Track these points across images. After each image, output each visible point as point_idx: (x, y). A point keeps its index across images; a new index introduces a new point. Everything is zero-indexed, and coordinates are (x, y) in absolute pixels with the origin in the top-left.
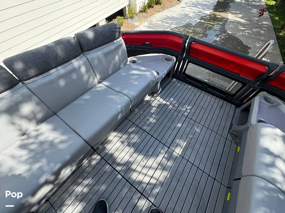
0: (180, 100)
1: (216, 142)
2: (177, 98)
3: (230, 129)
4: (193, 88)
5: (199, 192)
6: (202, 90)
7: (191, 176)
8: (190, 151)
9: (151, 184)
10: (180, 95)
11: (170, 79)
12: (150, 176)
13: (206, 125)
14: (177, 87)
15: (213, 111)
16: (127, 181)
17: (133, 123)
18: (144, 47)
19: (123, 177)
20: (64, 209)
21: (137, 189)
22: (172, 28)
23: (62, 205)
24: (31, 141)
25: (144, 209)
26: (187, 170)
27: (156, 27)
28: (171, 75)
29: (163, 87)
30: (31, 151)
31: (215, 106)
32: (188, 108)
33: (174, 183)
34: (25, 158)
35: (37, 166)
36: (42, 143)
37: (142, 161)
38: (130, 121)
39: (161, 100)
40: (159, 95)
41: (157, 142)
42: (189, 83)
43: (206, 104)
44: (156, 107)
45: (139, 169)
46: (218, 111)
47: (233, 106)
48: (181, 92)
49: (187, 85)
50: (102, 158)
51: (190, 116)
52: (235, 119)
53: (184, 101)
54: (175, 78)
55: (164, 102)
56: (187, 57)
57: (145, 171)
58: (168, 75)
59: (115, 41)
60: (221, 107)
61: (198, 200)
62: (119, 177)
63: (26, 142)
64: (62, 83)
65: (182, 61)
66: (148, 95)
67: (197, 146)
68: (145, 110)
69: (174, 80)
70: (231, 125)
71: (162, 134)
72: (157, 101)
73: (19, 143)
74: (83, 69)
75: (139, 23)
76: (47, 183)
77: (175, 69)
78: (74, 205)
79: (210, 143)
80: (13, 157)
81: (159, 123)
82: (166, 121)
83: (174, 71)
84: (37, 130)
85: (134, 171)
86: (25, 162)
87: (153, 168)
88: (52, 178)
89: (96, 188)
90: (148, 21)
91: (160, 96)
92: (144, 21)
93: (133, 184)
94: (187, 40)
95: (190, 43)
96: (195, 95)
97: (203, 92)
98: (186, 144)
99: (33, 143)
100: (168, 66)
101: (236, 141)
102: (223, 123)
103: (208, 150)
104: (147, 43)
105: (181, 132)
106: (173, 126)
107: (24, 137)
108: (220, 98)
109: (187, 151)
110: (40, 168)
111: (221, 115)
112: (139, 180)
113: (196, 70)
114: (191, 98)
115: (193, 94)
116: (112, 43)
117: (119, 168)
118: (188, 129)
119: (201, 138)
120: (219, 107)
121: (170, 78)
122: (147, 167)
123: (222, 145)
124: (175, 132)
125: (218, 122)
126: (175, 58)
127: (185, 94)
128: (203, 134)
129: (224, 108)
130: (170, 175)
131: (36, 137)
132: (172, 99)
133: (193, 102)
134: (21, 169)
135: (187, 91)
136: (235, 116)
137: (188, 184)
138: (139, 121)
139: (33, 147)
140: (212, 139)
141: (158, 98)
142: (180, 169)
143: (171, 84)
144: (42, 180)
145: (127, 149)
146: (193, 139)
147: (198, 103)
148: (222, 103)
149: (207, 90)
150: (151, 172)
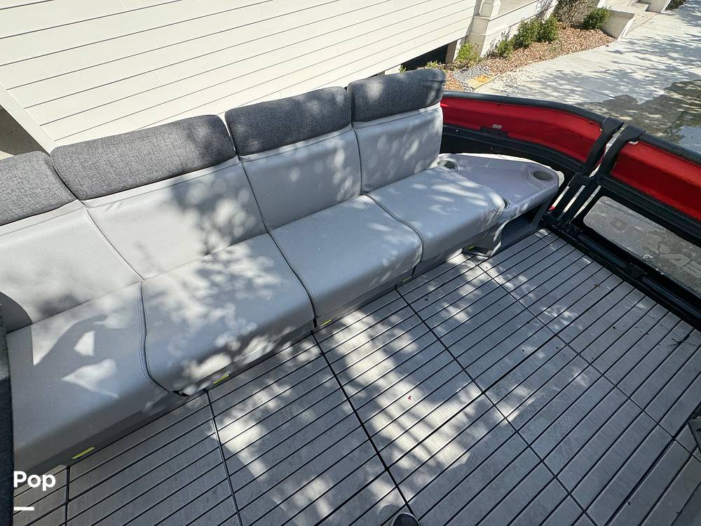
0: (548, 287)
1: (634, 434)
2: (540, 280)
3: (693, 416)
4: (596, 267)
6: (625, 279)
8: (541, 422)
9: (415, 458)
10: (550, 273)
11: (531, 227)
12: (416, 439)
13: (614, 375)
14: (545, 252)
15: (645, 345)
16: (362, 424)
17: (409, 305)
18: (484, 134)
19: (355, 411)
20: (227, 421)
21: (378, 453)
23: (226, 412)
24: (217, 267)
25: (382, 505)
28: (538, 218)
29: (509, 241)
30: (214, 284)
31: (658, 333)
32: (566, 314)
34: (202, 293)
35: (218, 313)
36: (233, 278)
37: (408, 396)
38: (402, 297)
39: (493, 273)
40: (490, 257)
41: (455, 368)
42: (587, 252)
43: (628, 320)
44: (474, 285)
45: (395, 411)
46: (663, 349)
48: (557, 268)
49: (578, 254)
50: (323, 354)
51: (567, 336)
53: (558, 294)
54: (548, 227)
55: (500, 280)
56: (602, 179)
57: (407, 422)
58: (529, 216)
59: (422, 110)
60: (680, 343)
62: (347, 408)
63: (210, 266)
64: (294, 176)
65: (583, 187)
66: (462, 253)
67: (567, 421)
68: (444, 284)
69: (541, 233)
71: (474, 353)
72: (483, 271)
73: (197, 265)
74: (340, 158)
75: (480, 81)
76: (225, 350)
77: (555, 205)
78: (246, 422)
79: (612, 429)
80: (185, 285)
83: (547, 210)
84: (230, 252)
85: (383, 410)
86: (201, 300)
88: (235, 346)
89: (295, 409)
91: (491, 263)
92: (493, 78)
93: (372, 437)
94: (614, 132)
95: (622, 144)
96: (597, 286)
97: (626, 287)
99: (219, 273)
100: (537, 192)
102: (673, 391)
103: (598, 444)
104: (495, 126)
105: (527, 368)
106: (509, 344)
107: (208, 257)
108: (683, 318)
109: (535, 420)
110: (222, 319)
111: (670, 366)
112: (389, 437)
113: (620, 221)
114: (583, 290)
115: (591, 283)
116: (416, 112)
117: (350, 390)
118: (551, 368)
120: (668, 341)
121: (531, 225)
122: (414, 416)
123: (651, 447)
124: (509, 362)
125: (656, 381)
126: (561, 175)
127: (565, 275)
128: (595, 395)
129: (687, 347)
130: (469, 458)
131: (227, 263)
132: (522, 279)
133: (586, 303)
134: (194, 311)
135: (574, 269)
138: (423, 303)
139: (218, 279)
140: (621, 419)
141: (486, 266)
143: (530, 240)
144: (221, 342)
145: (379, 356)
146: (559, 399)
147: (599, 310)
148: (687, 333)
149: (642, 282)
150: (420, 432)
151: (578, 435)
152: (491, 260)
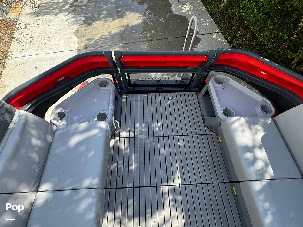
0: (146, 120)
1: (201, 145)
2: (141, 121)
3: (204, 123)
4: (149, 95)
5: (215, 207)
6: (159, 92)
7: (201, 197)
8: (186, 172)
11: (119, 100)
13: (184, 132)
14: (133, 105)
15: (181, 112)
17: (116, 188)
18: (60, 88)
22: (71, 2)
26: (195, 194)
27: (46, 9)
31: (180, 104)
32: (159, 124)
33: (193, 218)
37: (153, 222)
38: (110, 189)
39: (128, 134)
43: (172, 107)
44: (127, 148)
46: (185, 108)
47: (194, 94)
48: (141, 109)
49: (141, 95)
51: (166, 133)
52: (202, 109)
53: (150, 120)
54: (124, 94)
55: (132, 134)
60: (185, 101)
61: (217, 214)
65: (121, 77)
68: (118, 161)
69: (124, 98)
70: (203, 116)
72: (124, 138)
75: (15, 12)
81: (142, 166)
82: (147, 157)
87: (168, 221)
90: (27, 4)
92: (21, 6)
94: (111, 55)
96: (156, 103)
97: (162, 94)
98: (180, 168)
101: (214, 131)
102: (196, 120)
103: (199, 158)
104: (60, 80)
105: (168, 159)
106: (157, 157)
108: (180, 92)
109: (185, 174)
111: (190, 112)
115: (154, 104)
118: (173, 150)
119: (187, 150)
120: (184, 104)
122: (161, 225)
123: (206, 144)
124: (163, 164)
125: (192, 122)
127: (146, 109)
129: (188, 101)
132: (137, 125)
133: (159, 115)
135: (145, 103)
136: (201, 106)
137: (203, 208)
138: (120, 180)
140: (196, 145)
141: (122, 134)
142: (190, 199)
143: (124, 105)
145: (130, 223)
146: (183, 158)
147: (164, 112)
148: (184, 96)
149: (164, 91)
151: (195, 163)
152: (121, 130)
